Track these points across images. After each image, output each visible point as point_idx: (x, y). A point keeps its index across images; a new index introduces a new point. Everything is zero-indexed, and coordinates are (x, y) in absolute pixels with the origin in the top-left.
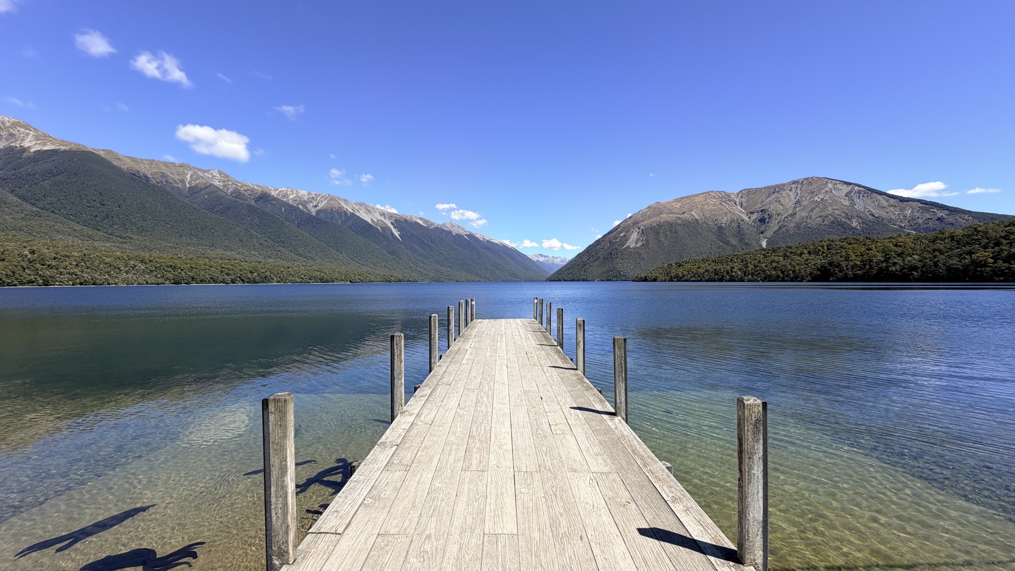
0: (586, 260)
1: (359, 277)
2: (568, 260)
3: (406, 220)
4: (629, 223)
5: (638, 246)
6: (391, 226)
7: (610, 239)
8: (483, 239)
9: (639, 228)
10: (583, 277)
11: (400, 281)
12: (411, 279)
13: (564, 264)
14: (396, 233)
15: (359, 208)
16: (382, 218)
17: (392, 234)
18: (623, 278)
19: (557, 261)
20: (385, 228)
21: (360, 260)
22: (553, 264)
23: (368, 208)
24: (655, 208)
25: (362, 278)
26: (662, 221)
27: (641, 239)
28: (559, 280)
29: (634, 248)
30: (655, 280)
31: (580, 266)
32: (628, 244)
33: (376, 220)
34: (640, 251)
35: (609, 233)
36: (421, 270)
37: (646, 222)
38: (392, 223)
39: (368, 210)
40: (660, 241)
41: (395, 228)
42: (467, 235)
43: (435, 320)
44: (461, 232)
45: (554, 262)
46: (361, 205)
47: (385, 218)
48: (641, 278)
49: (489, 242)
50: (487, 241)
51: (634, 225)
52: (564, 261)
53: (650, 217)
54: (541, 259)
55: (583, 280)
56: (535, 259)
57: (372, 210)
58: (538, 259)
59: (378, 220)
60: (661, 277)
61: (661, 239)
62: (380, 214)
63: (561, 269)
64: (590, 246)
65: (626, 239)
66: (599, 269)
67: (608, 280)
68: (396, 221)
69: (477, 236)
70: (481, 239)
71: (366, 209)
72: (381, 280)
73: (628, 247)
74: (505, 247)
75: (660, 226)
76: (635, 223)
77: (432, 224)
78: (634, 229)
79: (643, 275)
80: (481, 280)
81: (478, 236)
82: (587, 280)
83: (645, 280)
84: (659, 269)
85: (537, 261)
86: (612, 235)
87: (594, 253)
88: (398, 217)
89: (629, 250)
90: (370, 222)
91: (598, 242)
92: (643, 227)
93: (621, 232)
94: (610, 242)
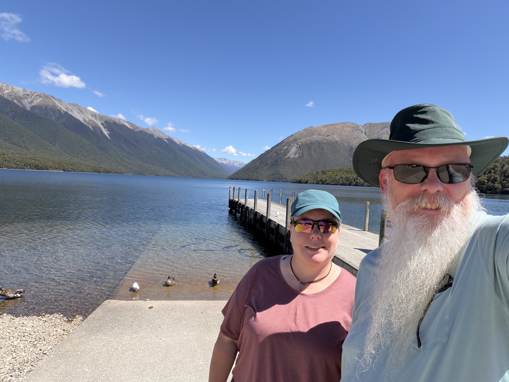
0: (258, 165)
1: (72, 167)
2: (244, 164)
3: (115, 123)
4: (290, 139)
5: (296, 157)
6: (102, 127)
7: (276, 150)
8: (180, 143)
9: (297, 144)
10: (255, 178)
11: (108, 172)
12: (118, 171)
13: (242, 167)
14: (106, 132)
15: (73, 109)
16: (93, 119)
17: (102, 133)
18: (284, 180)
19: (236, 164)
20: (96, 127)
21: (72, 153)
22: (233, 166)
23: (81, 109)
24: (309, 130)
25: (74, 168)
26: (314, 140)
27: (298, 152)
28: (238, 179)
29: (293, 158)
30: (306, 183)
31: (254, 169)
32: (289, 155)
33: (87, 120)
34: (297, 161)
35: (276, 146)
36: (127, 164)
37: (302, 140)
38: (102, 124)
39: (81, 111)
40: (311, 155)
41: (105, 128)
42: (167, 139)
44: (162, 136)
45: (234, 165)
46: (74, 105)
47: (96, 119)
48: (297, 180)
49: (184, 146)
50: (182, 145)
51: (294, 141)
52: (242, 165)
53: (305, 137)
54: (224, 162)
55: (256, 180)
56: (220, 162)
57: (84, 111)
58: (222, 162)
59: (90, 120)
60: (311, 180)
61: (312, 153)
62: (92, 115)
63: (240, 170)
64: (262, 155)
65: (287, 151)
66: (268, 172)
67: (273, 181)
68: (106, 122)
69: (174, 140)
70: (178, 143)
71: (79, 109)
72: (91, 170)
73: (289, 157)
74: (196, 152)
75: (312, 143)
76: (295, 140)
77: (138, 127)
78: (294, 144)
79: (298, 179)
80: (176, 175)
81: (176, 140)
82: (258, 180)
83: (300, 182)
84: (310, 175)
85: (222, 163)
86: (278, 147)
87: (264, 160)
88: (108, 119)
89: (289, 160)
90: (82, 120)
91: (268, 152)
92: (300, 144)
93: (284, 146)
94: (277, 152)
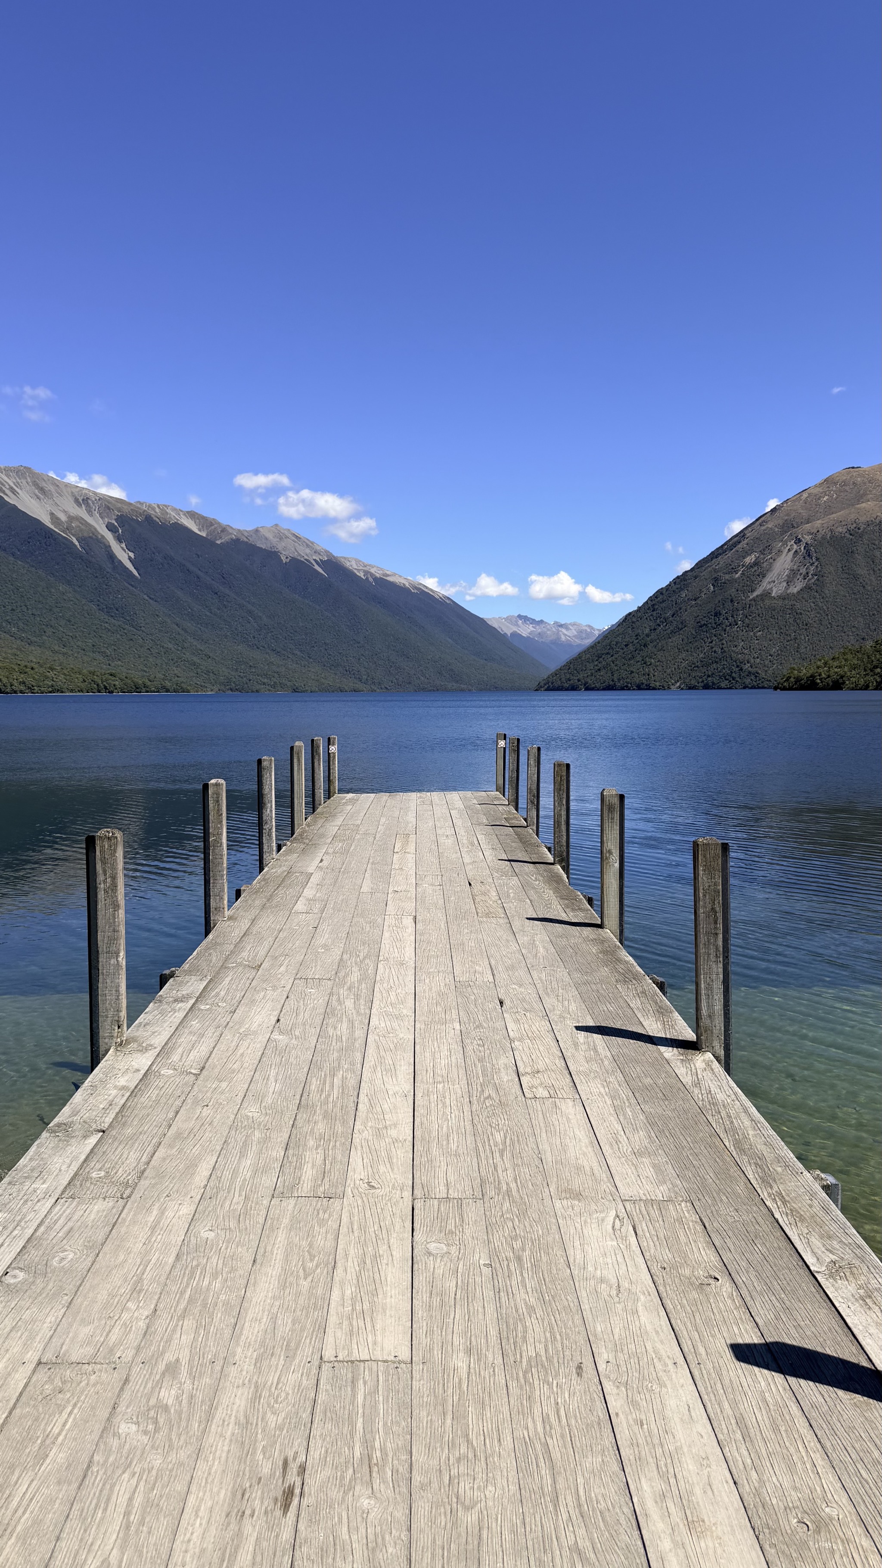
0: (647, 631)
1: (22, 677)
2: (597, 633)
3: (148, 519)
4: (770, 525)
5: (794, 589)
6: (109, 536)
7: (715, 571)
8: (366, 573)
9: (798, 541)
10: (637, 679)
11: (137, 689)
12: (168, 684)
13: (588, 642)
14: (123, 555)
15: (17, 484)
16: (82, 513)
17: (112, 557)
18: (748, 681)
19: (567, 635)
20: (91, 540)
21: (23, 631)
22: (556, 642)
23: (43, 484)
24: (845, 483)
25: (30, 681)
26: (863, 519)
27: (803, 570)
28: (573, 688)
29: (783, 597)
30: (837, 686)
31: (631, 647)
32: (765, 585)
33: (63, 518)
34: (798, 605)
35: (714, 555)
36: (195, 659)
37: (818, 523)
38: (110, 527)
39: (42, 490)
40: (856, 577)
41: (119, 539)
42: (322, 564)
43: (218, 795)
44: (304, 553)
45: (559, 638)
46: (22, 472)
47: (90, 512)
48: (798, 680)
49: (382, 583)
50: (376, 579)
51: (784, 532)
52: (589, 635)
53: (829, 509)
54: (525, 630)
55: (639, 687)
56: (508, 629)
57: (52, 488)
58: (515, 629)
59: (71, 518)
60: (855, 677)
61: (860, 571)
62: (76, 501)
63: (580, 656)
64: (660, 592)
65: (759, 571)
66: (684, 655)
67: (706, 687)
68: (122, 519)
69: (347, 564)
70: (361, 575)
71: (36, 484)
72: (83, 685)
73: (767, 594)
74: (424, 597)
75: (856, 532)
76: (789, 526)
77: (224, 530)
78: (785, 543)
79: (805, 673)
80: (359, 686)
81: (352, 565)
82: (649, 688)
83: (810, 685)
84: (849, 656)
85: (514, 634)
86: (722, 560)
87: (669, 614)
88: (126, 509)
89: (767, 602)
90: (46, 521)
91: (682, 581)
92: (808, 538)
93: (747, 553)
94: (716, 579)
